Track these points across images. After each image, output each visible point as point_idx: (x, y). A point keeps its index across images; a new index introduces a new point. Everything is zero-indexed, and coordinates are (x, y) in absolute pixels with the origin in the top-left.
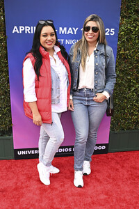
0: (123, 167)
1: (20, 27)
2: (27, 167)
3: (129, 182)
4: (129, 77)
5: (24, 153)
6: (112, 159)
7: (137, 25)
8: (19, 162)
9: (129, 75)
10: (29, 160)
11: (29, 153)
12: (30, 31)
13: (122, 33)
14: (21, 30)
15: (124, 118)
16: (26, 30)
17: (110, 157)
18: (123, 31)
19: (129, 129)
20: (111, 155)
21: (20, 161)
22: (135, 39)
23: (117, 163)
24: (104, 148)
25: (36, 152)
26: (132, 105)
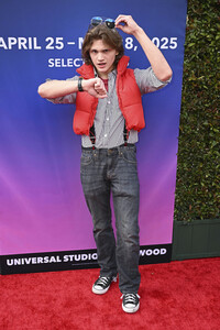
0: (198, 286)
1: (10, 39)
2: (23, 288)
3: (210, 314)
4: (206, 123)
5: (18, 262)
6: (180, 272)
7: (218, 30)
8: (10, 280)
9: (206, 118)
10: (28, 276)
11: (28, 263)
12: (27, 45)
13: (191, 45)
14: (10, 44)
15: (199, 198)
16: (20, 43)
17: (175, 268)
18: (192, 41)
19: (209, 216)
20: (176, 265)
21: (10, 276)
22: (215, 56)
23: (189, 279)
24: (163, 251)
25: (40, 260)
26: (213, 173)
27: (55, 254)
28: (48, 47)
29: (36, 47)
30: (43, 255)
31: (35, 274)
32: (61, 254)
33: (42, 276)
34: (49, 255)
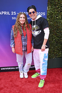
1: (2, 12)
2: (5, 76)
4: (52, 34)
5: (4, 69)
7: (55, 11)
8: (2, 73)
10: (6, 72)
11: (6, 69)
12: (6, 13)
13: (48, 14)
14: (2, 13)
22: (55, 17)
25: (10, 68)
26: (54, 47)
27: (13, 67)
28: (12, 14)
29: (9, 14)
30: (10, 67)
31: (8, 72)
32: (15, 67)
33: (10, 72)
34: (12, 67)
